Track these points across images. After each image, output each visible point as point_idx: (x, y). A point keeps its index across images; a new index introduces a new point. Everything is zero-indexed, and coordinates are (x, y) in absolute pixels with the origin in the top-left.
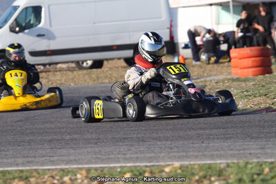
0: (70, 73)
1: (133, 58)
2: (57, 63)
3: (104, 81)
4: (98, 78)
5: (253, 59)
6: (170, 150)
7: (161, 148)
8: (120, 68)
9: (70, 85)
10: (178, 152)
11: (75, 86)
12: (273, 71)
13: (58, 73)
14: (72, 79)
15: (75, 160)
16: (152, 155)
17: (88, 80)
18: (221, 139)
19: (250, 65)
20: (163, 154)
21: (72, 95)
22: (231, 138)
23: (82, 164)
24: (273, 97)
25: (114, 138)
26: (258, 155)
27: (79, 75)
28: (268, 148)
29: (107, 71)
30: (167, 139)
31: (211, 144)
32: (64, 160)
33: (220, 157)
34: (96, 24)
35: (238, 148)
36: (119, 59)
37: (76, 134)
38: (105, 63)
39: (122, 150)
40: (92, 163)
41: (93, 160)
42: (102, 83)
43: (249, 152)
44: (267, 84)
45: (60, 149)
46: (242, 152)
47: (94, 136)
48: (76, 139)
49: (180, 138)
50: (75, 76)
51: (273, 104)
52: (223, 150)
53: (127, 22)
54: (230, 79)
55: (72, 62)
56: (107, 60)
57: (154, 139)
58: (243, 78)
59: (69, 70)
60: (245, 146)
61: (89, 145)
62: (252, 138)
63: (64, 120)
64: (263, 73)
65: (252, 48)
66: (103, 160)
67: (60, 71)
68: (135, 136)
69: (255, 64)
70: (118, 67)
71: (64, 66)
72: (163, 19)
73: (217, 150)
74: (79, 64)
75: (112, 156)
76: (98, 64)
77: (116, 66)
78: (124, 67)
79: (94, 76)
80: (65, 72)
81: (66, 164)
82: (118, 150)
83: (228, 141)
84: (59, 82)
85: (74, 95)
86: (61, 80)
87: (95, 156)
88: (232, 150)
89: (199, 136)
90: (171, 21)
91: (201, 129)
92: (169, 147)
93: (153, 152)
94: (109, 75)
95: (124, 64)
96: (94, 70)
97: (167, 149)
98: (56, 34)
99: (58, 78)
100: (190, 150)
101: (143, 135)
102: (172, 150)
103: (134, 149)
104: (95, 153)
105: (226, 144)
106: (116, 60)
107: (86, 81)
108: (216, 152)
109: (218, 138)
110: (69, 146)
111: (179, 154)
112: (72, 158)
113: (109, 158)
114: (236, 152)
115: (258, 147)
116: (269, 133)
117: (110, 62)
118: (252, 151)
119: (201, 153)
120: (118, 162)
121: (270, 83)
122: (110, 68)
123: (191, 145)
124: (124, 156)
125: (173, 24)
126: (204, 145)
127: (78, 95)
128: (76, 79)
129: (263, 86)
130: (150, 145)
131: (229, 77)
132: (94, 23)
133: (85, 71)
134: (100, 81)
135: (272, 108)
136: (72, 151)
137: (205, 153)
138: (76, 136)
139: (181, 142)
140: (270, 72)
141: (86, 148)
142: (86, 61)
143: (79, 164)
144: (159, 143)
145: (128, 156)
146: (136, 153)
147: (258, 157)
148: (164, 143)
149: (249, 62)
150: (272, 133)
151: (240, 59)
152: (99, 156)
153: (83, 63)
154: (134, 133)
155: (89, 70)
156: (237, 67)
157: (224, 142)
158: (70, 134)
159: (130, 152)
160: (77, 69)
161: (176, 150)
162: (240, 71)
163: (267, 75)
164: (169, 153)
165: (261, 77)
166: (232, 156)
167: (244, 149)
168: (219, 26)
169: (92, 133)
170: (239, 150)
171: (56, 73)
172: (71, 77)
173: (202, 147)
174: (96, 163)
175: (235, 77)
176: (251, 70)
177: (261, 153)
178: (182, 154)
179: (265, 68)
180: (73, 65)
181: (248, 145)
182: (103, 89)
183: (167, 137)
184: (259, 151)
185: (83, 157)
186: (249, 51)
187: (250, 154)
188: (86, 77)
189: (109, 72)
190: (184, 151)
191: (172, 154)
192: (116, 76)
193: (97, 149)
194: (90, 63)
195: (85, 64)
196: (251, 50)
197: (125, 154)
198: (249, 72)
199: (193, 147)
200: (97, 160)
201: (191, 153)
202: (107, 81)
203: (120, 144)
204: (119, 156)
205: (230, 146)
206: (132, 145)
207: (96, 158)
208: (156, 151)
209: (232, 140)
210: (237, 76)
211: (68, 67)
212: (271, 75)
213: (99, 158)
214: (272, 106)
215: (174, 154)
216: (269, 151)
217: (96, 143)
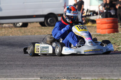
0: (10, 29)
1: (44, 22)
2: (3, 24)
3: (28, 34)
4: (25, 32)
5: (108, 24)
6: (61, 72)
7: (57, 70)
8: (37, 28)
9: (9, 35)
10: (66, 73)
11: (12, 36)
12: (119, 31)
13: (4, 29)
14: (11, 32)
15: (10, 76)
16: (52, 74)
17: (20, 33)
18: (90, 66)
19: (107, 27)
20: (58, 74)
21: (10, 41)
22: (95, 66)
23: (13, 78)
24: (118, 45)
25: (32, 64)
26: (109, 76)
27: (14, 30)
28: (115, 72)
29: (30, 29)
30: (60, 65)
31: (84, 69)
32: (4, 76)
33: (88, 76)
34: (25, 4)
35: (98, 71)
36: (37, 22)
37: (11, 61)
38: (29, 24)
39: (36, 71)
40: (19, 77)
41: (20, 76)
42: (27, 35)
43: (104, 73)
44: (116, 38)
45: (2, 69)
46: (100, 73)
47: (21, 63)
48: (11, 65)
49: (67, 65)
50: (12, 31)
51: (118, 48)
52: (90, 72)
53: (41, 3)
54: (96, 35)
55: (11, 23)
56: (30, 23)
57: (53, 65)
58: (103, 34)
59: (9, 28)
60: (102, 71)
61: (18, 68)
62: (106, 66)
63: (5, 54)
64: (114, 32)
65: (108, 18)
66: (25, 76)
67: (4, 28)
68: (43, 63)
69: (109, 27)
70: (36, 27)
71: (7, 25)
72: (61, 2)
73: (87, 72)
74: (15, 25)
75: (30, 74)
76: (25, 25)
77: (35, 26)
78: (39, 27)
79: (23, 31)
80: (7, 29)
81: (5, 78)
82: (33, 71)
83: (93, 67)
84: (4, 34)
85: (12, 41)
86: (5, 33)
87: (21, 74)
88: (95, 72)
89: (78, 64)
90: (65, 3)
91: (79, 61)
92: (61, 70)
93: (52, 72)
94: (31, 31)
95: (39, 25)
96: (23, 28)
97: (60, 71)
98: (3, 8)
99: (3, 31)
100: (73, 72)
101: (47, 63)
102: (63, 72)
103: (42, 71)
104: (21, 72)
105: (92, 69)
106: (35, 23)
107: (18, 34)
108: (86, 74)
109: (88, 66)
110: (7, 68)
111: (66, 74)
112: (8, 74)
113: (28, 75)
114: (97, 74)
115: (109, 71)
116: (115, 64)
117: (32, 24)
118: (106, 73)
119: (78, 74)
120: (33, 77)
121: (117, 37)
122: (31, 27)
123: (73, 69)
124: (37, 74)
125: (66, 4)
126: (80, 69)
127: (13, 41)
128: (13, 33)
129: (113, 39)
130: (51, 68)
131: (95, 33)
132: (24, 3)
133: (18, 29)
134: (26, 34)
135: (118, 51)
136: (8, 71)
137: (80, 74)
138: (11, 63)
139: (68, 68)
140: (117, 31)
141: (16, 69)
142: (19, 23)
143: (12, 78)
144: (56, 67)
145: (39, 74)
146: (43, 73)
147: (109, 77)
148: (59, 67)
149: (106, 26)
150: (117, 64)
151: (101, 24)
152: (23, 74)
153: (17, 24)
154: (43, 62)
155: (20, 28)
156: (100, 28)
157: (91, 68)
158: (8, 61)
159: (40, 72)
160: (14, 27)
161: (65, 71)
162: (101, 31)
163: (115, 33)
164: (61, 73)
165: (112, 34)
166: (95, 76)
167: (102, 72)
168: (91, 6)
169: (20, 61)
170: (99, 73)
171: (2, 29)
172: (10, 31)
173: (79, 70)
174: (21, 77)
175: (98, 34)
176: (107, 30)
177: (110, 75)
178: (68, 74)
179: (115, 29)
180: (12, 25)
181: (104, 70)
182: (27, 38)
183: (61, 65)
184: (109, 73)
185: (14, 74)
186: (106, 20)
187: (105, 75)
188: (19, 31)
189: (31, 29)
190: (69, 72)
191: (62, 74)
192: (35, 31)
193: (22, 70)
194: (21, 24)
195: (18, 25)
196: (107, 20)
197: (37, 73)
198: (106, 31)
199: (74, 70)
200: (22, 76)
201: (73, 74)
202: (30, 34)
203: (35, 67)
204: (34, 74)
205: (94, 70)
206: (41, 68)
207: (21, 75)
208: (54, 72)
209: (96, 67)
210: (100, 33)
211: (9, 26)
212: (118, 33)
213: (23, 75)
214: (118, 50)
215: (64, 74)
216: (115, 73)
217: (22, 67)
